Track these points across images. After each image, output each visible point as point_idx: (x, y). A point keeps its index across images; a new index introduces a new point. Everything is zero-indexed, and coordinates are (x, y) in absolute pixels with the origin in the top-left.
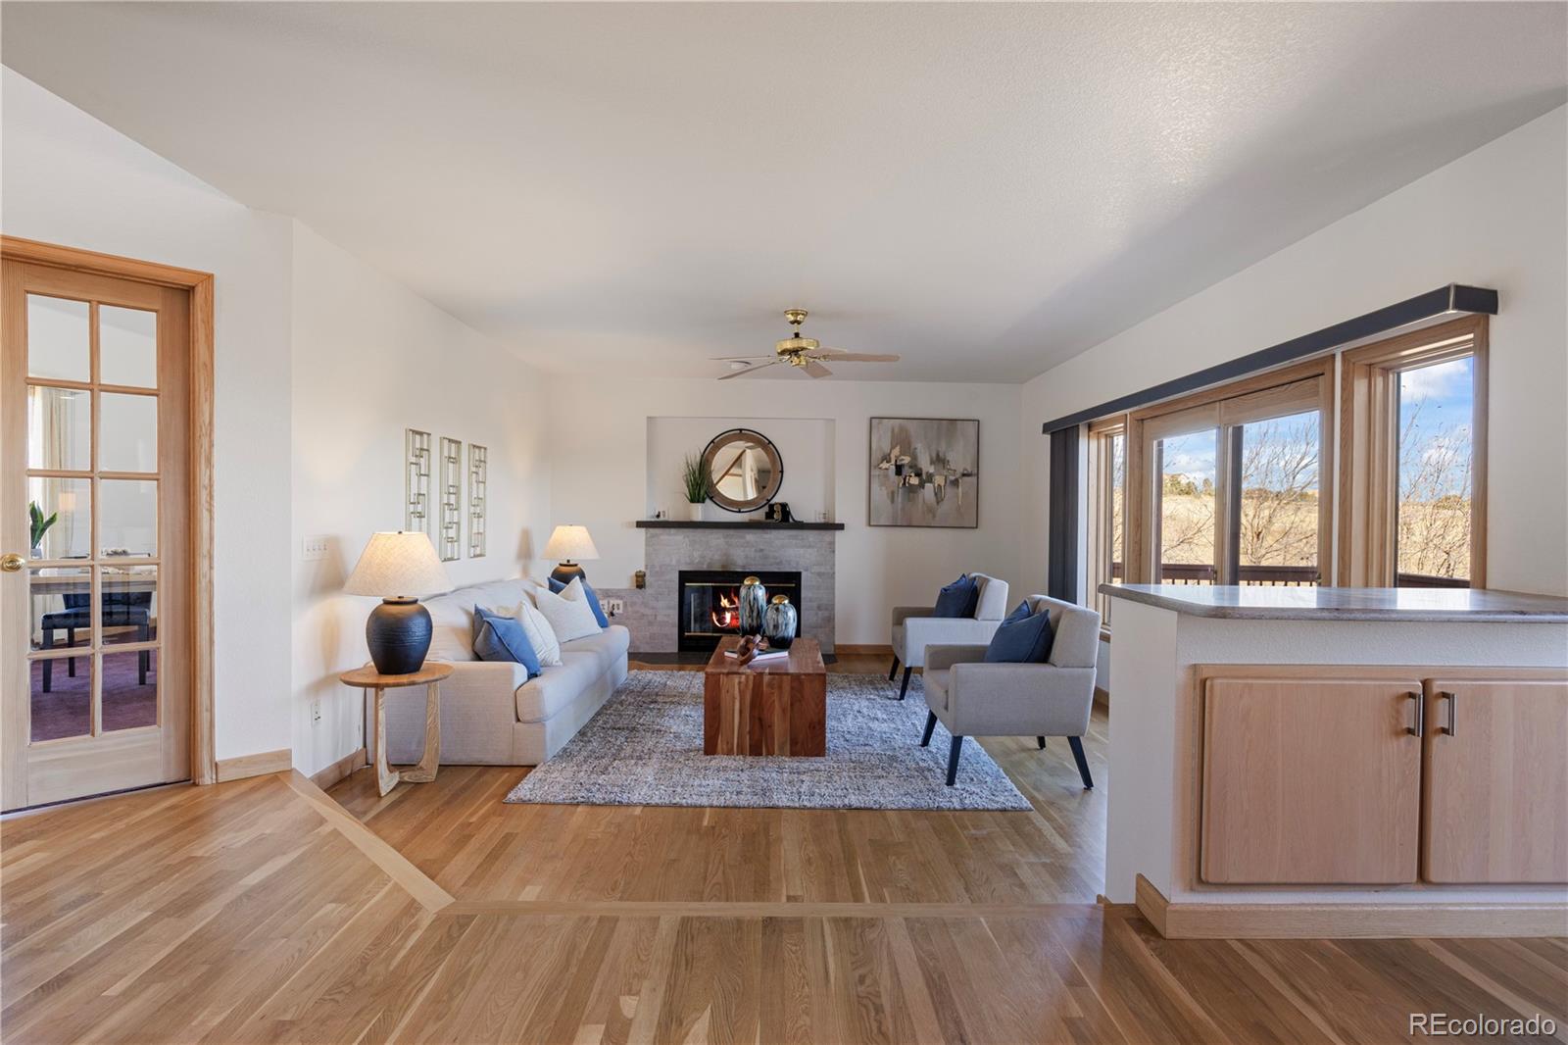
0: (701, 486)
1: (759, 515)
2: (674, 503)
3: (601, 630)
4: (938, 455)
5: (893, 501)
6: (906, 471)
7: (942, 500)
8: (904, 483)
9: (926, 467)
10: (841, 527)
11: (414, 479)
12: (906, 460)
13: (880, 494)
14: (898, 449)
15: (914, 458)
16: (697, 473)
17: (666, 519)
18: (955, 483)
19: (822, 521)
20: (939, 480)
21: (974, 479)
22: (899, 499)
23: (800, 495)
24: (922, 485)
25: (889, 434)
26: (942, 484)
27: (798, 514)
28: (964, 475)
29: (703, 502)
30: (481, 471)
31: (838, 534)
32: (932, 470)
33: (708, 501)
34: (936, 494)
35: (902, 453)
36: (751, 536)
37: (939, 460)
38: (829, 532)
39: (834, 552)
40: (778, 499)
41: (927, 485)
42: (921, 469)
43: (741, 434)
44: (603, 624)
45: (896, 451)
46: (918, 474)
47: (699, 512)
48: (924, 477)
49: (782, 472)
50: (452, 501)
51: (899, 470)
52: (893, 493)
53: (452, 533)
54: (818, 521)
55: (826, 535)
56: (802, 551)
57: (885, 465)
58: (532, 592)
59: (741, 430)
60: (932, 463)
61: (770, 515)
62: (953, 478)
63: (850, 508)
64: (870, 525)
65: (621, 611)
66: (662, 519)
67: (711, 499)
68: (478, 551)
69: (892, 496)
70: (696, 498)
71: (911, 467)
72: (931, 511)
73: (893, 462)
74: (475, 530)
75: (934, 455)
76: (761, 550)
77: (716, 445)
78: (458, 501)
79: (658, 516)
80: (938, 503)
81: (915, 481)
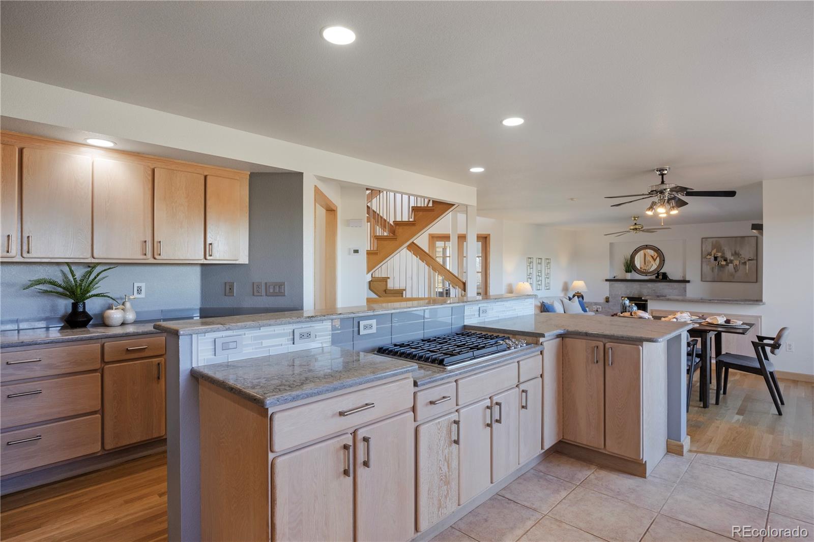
0: (630, 266)
1: (653, 277)
2: (620, 273)
3: (583, 312)
4: (735, 252)
5: (713, 271)
6: (719, 259)
7: (738, 270)
8: (718, 264)
9: (729, 256)
10: (688, 282)
11: (529, 269)
12: (719, 254)
13: (707, 269)
14: (715, 250)
15: (723, 253)
16: (629, 262)
17: (618, 278)
18: (745, 263)
19: (682, 279)
20: (736, 262)
21: (755, 262)
22: (716, 270)
23: (672, 269)
24: (727, 264)
25: (711, 244)
26: (738, 264)
27: (671, 277)
28: (749, 260)
29: (631, 272)
30: (548, 266)
31: (687, 284)
32: (732, 258)
33: (633, 272)
34: (734, 268)
35: (717, 251)
36: (650, 285)
37: (736, 254)
38: (685, 284)
39: (686, 291)
40: (662, 271)
41: (730, 264)
42: (726, 258)
43: (647, 247)
44: (585, 310)
45: (714, 251)
46: (726, 260)
47: (629, 276)
48: (728, 261)
49: (664, 260)
50: (540, 274)
51: (716, 259)
52: (713, 268)
53: (540, 283)
54: (680, 279)
55: (682, 285)
56: (671, 291)
57: (709, 257)
58: (562, 299)
59: (647, 246)
60: (732, 255)
61: (657, 277)
62: (743, 261)
63: (693, 274)
64: (702, 281)
65: (601, 310)
66: (616, 278)
67: (635, 271)
68: (548, 288)
69: (713, 269)
70: (628, 270)
71: (722, 257)
72: (732, 275)
73: (713, 255)
74: (547, 282)
75: (733, 252)
76: (654, 290)
77: (636, 251)
78: (541, 274)
79: (615, 277)
80: (736, 272)
81: (724, 263)
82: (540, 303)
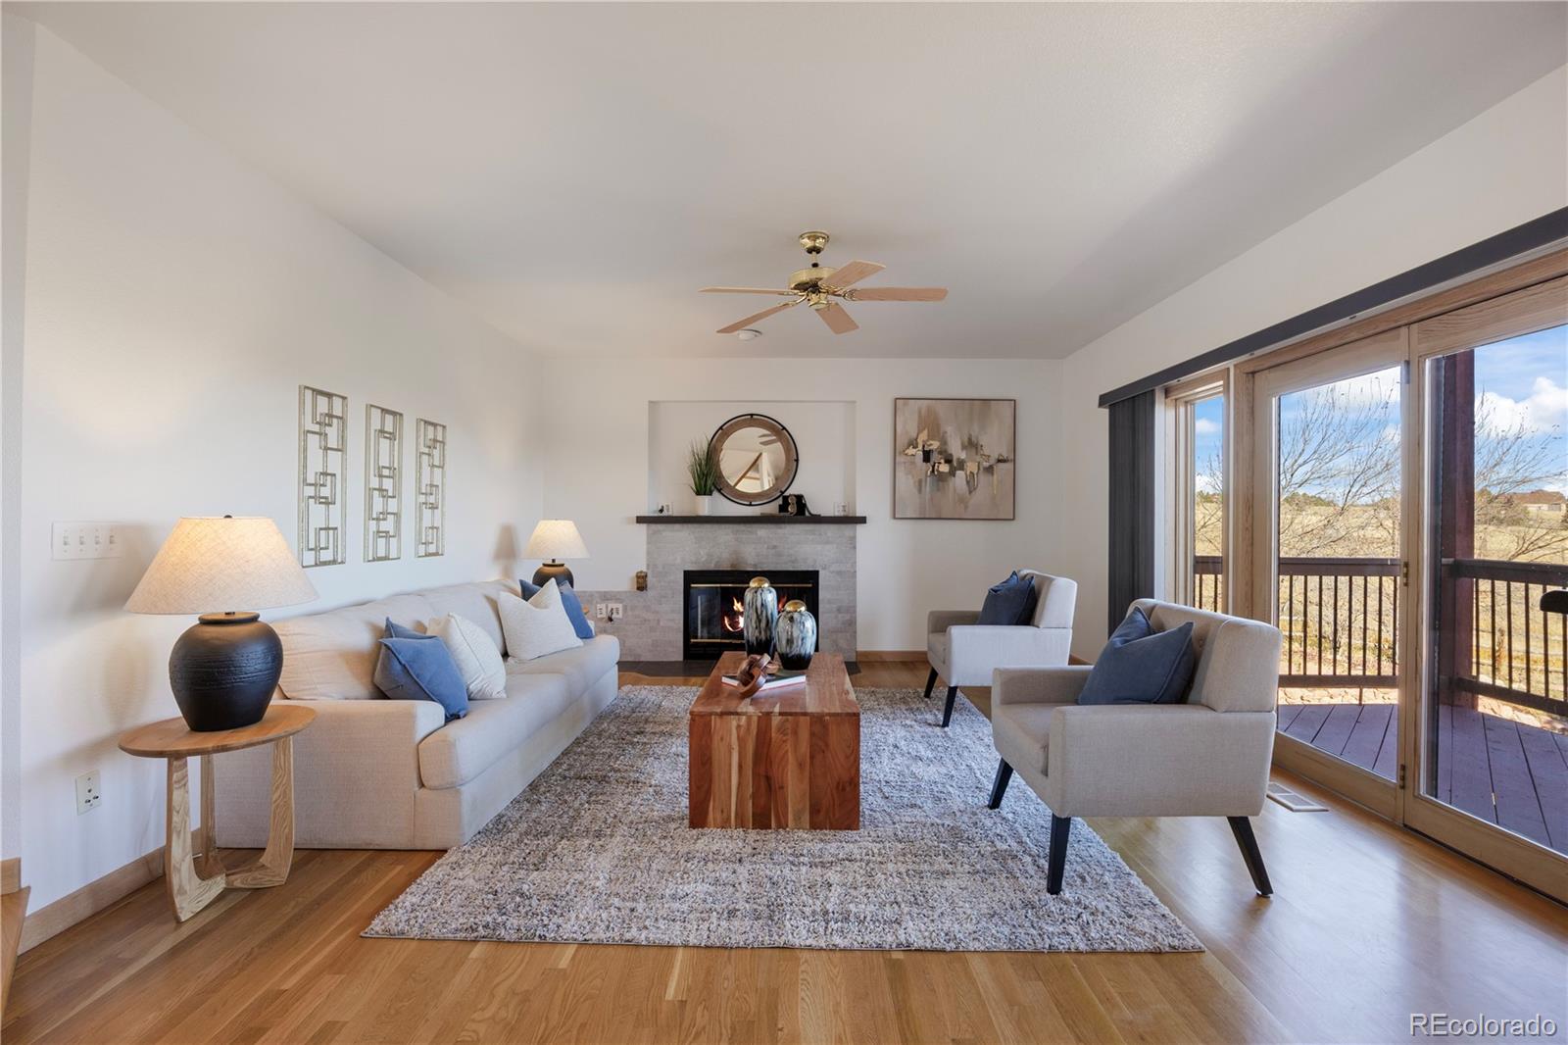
0: (708, 477)
1: (772, 508)
2: (680, 497)
3: (579, 642)
4: (970, 439)
5: (920, 491)
6: (935, 457)
7: (975, 489)
8: (933, 471)
9: (957, 452)
10: (863, 520)
11: (315, 453)
12: (935, 445)
13: (906, 483)
14: (926, 432)
15: (944, 442)
16: (703, 462)
17: (670, 514)
18: (990, 470)
19: (842, 514)
20: (971, 467)
21: (1009, 466)
22: (927, 488)
23: (818, 488)
24: (952, 473)
25: (916, 416)
26: (975, 472)
27: (814, 507)
28: (999, 461)
29: (711, 495)
30: (436, 453)
31: (859, 527)
32: (963, 456)
33: (716, 494)
34: (968, 482)
35: (931, 437)
36: (763, 532)
37: (972, 445)
38: (850, 526)
39: (855, 548)
40: (793, 490)
41: (958, 472)
42: (951, 455)
43: (752, 420)
44: (584, 633)
45: (923, 436)
46: (948, 461)
47: (706, 505)
48: (955, 464)
49: (797, 460)
50: (388, 484)
51: (927, 456)
52: (920, 481)
53: (388, 525)
54: (837, 514)
55: (846, 529)
56: (819, 547)
57: (911, 451)
58: (493, 595)
59: (752, 415)
60: (964, 447)
61: (783, 508)
62: (986, 464)
63: (872, 501)
64: (895, 518)
65: (620, 616)
66: (665, 513)
67: (719, 491)
68: (432, 549)
69: (920, 484)
70: (702, 490)
71: (940, 453)
72: (962, 500)
73: (920, 447)
74: (426, 523)
75: (966, 440)
76: (775, 547)
77: (725, 431)
78: (397, 487)
79: (661, 511)
80: (970, 492)
81: (944, 468)
82: (374, 628)
